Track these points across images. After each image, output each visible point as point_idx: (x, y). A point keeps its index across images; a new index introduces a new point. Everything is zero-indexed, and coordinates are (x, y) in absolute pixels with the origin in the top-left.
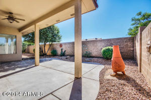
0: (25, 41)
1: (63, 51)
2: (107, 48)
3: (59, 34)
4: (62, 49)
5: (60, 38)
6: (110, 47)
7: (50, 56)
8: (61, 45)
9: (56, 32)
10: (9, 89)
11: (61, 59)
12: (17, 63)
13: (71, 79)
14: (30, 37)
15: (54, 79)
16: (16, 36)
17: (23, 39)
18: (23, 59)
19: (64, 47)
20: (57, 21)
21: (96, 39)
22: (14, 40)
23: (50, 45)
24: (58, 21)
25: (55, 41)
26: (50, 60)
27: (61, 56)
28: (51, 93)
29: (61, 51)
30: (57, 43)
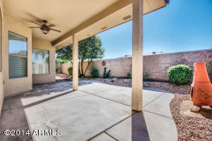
0: (58, 57)
1: (107, 70)
2: (178, 66)
3: (102, 47)
4: (105, 68)
5: (102, 53)
6: (182, 66)
7: (89, 78)
8: (104, 63)
9: (97, 44)
10: (49, 121)
11: (105, 82)
12: (50, 86)
13: (126, 112)
14: (64, 52)
15: (103, 111)
16: (49, 51)
17: (56, 55)
18: (57, 81)
19: (108, 65)
20: (102, 29)
21: (154, 53)
22: (46, 56)
23: (89, 63)
24: (104, 29)
25: (95, 58)
26: (89, 83)
27: (104, 78)
28: (105, 131)
29: (103, 71)
30: (98, 59)
